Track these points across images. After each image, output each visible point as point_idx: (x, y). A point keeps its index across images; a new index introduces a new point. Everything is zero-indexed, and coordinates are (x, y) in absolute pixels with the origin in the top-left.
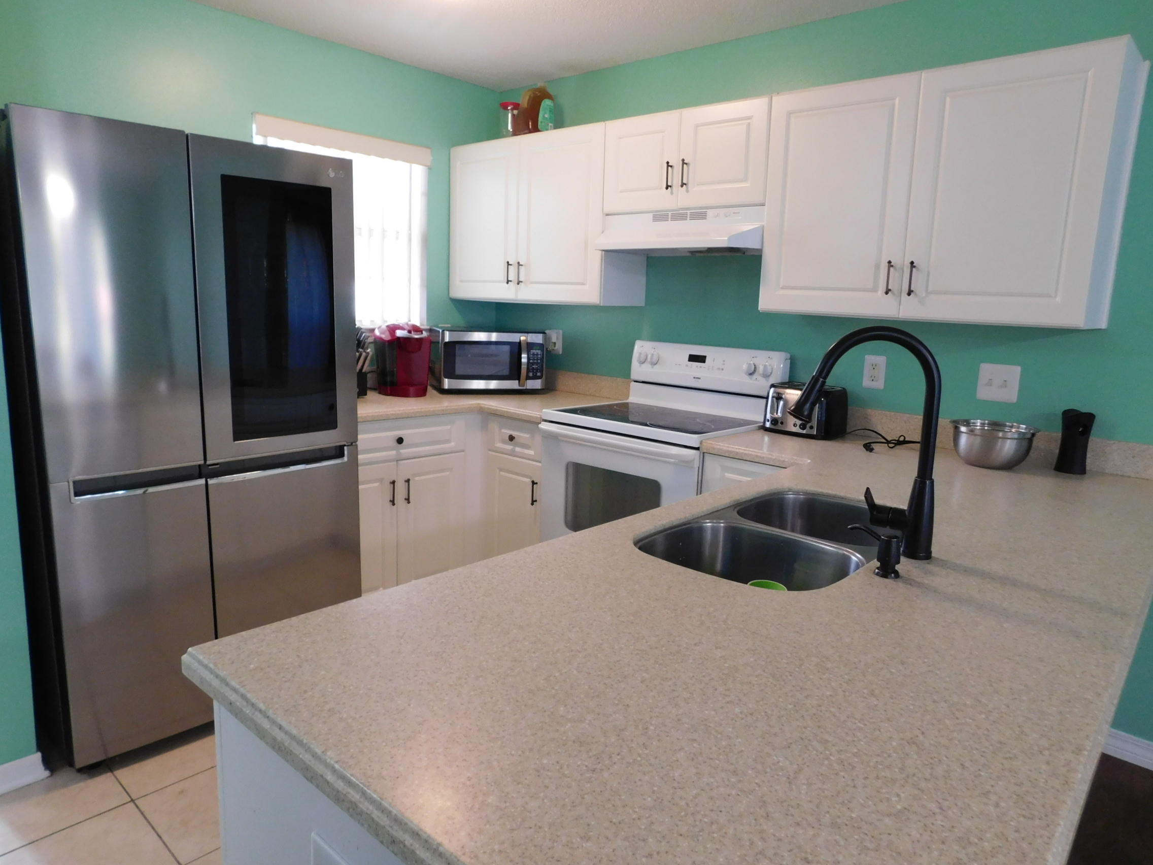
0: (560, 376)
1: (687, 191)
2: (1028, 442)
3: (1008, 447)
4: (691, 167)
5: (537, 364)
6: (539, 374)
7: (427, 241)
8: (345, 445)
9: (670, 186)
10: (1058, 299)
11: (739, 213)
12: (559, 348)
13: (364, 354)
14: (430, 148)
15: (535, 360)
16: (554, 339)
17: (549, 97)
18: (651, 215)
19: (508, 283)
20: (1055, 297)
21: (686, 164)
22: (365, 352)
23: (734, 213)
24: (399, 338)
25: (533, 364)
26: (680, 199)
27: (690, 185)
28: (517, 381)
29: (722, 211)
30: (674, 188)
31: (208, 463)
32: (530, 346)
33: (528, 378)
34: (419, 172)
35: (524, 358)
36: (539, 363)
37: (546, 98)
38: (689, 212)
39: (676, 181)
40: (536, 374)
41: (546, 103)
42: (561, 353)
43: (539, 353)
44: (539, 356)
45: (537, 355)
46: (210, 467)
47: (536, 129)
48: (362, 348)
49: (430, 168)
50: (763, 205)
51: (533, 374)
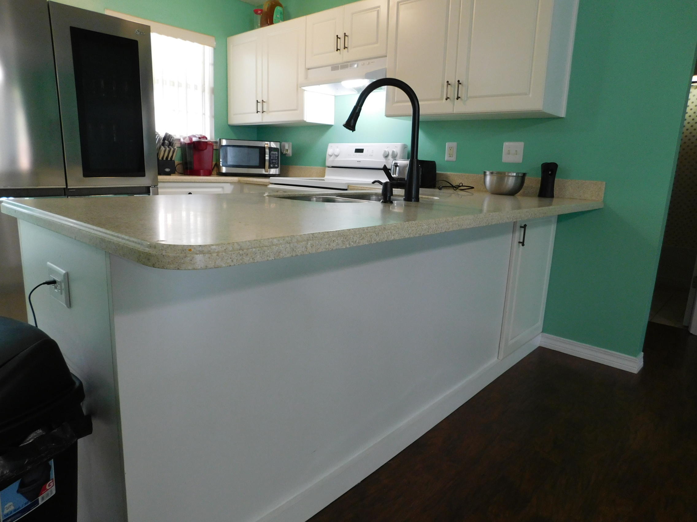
0: (291, 169)
1: (348, 51)
2: (522, 178)
3: (511, 182)
4: (349, 38)
5: (275, 160)
6: (276, 166)
7: (214, 91)
8: (150, 187)
9: (339, 50)
10: (530, 95)
11: (374, 62)
12: (290, 152)
13: (172, 149)
14: (214, 37)
15: (274, 157)
16: (287, 147)
17: (280, 5)
18: (330, 68)
19: (257, 113)
20: (529, 94)
21: (347, 36)
22: (173, 148)
23: (372, 62)
24: (194, 142)
25: (273, 160)
26: (345, 56)
27: (349, 48)
28: (264, 169)
29: (366, 62)
30: (341, 50)
31: (69, 187)
32: (271, 149)
33: (270, 167)
34: (209, 51)
35: (267, 157)
36: (276, 159)
37: (278, 6)
38: (349, 64)
39: (341, 46)
40: (275, 166)
41: (278, 9)
42: (291, 155)
43: (276, 154)
44: (276, 155)
45: (275, 154)
46: (70, 190)
47: (272, 23)
48: (172, 146)
49: (215, 49)
50: (386, 56)
51: (273, 166)
